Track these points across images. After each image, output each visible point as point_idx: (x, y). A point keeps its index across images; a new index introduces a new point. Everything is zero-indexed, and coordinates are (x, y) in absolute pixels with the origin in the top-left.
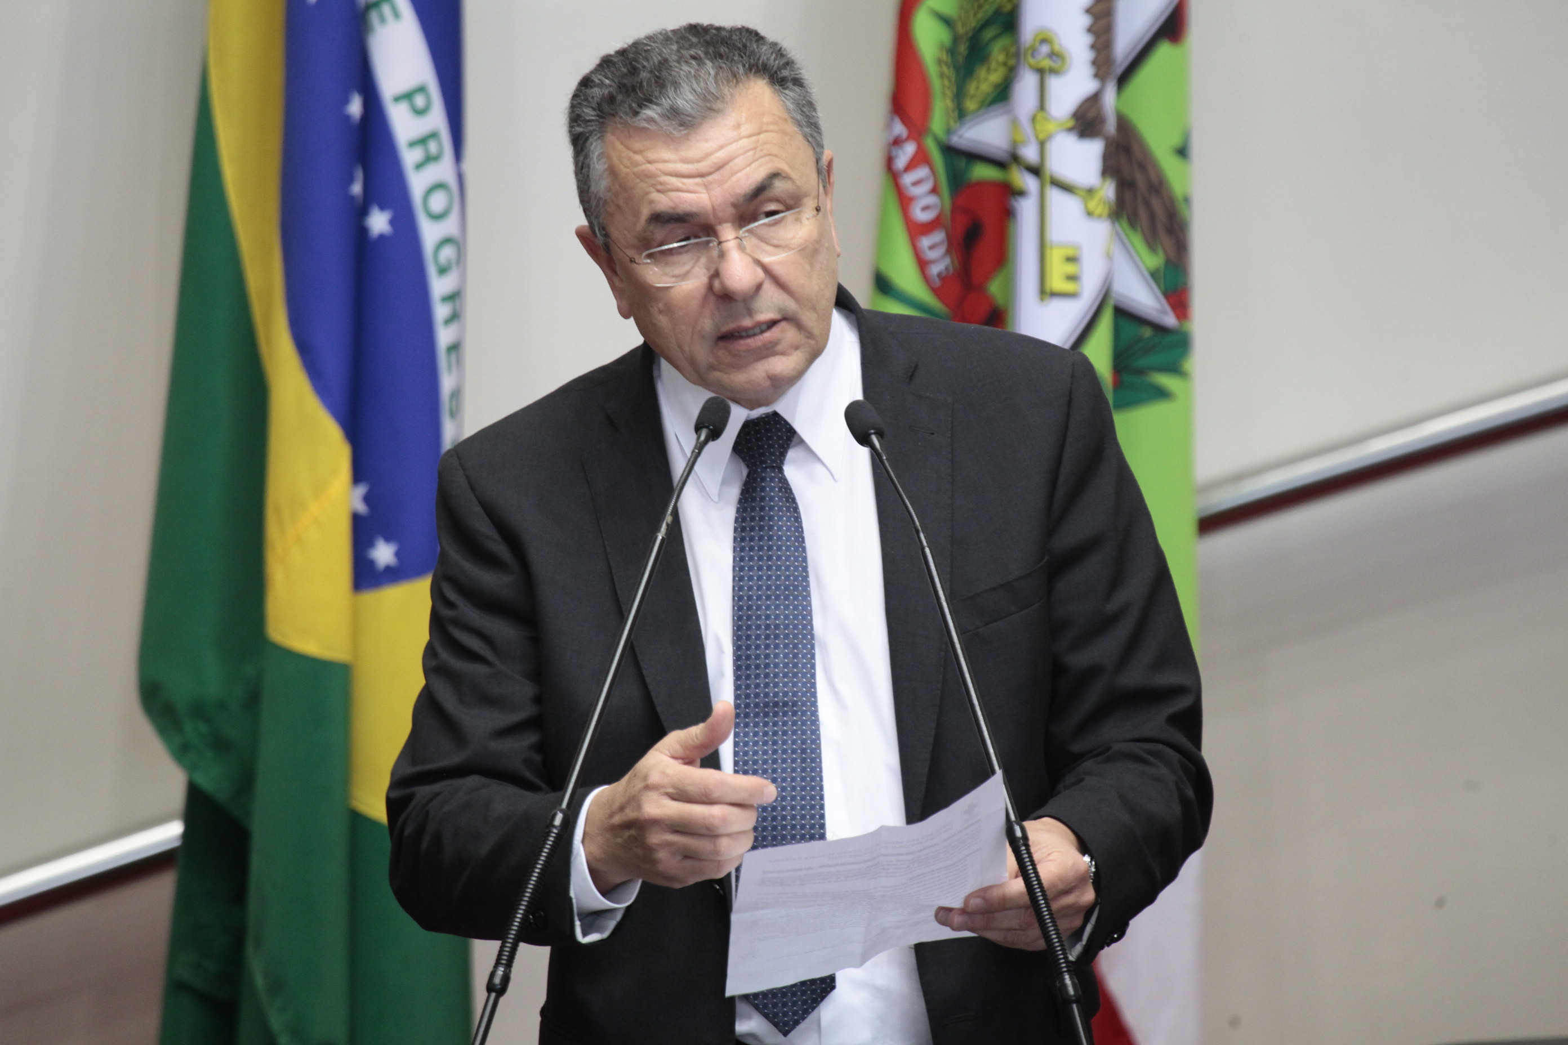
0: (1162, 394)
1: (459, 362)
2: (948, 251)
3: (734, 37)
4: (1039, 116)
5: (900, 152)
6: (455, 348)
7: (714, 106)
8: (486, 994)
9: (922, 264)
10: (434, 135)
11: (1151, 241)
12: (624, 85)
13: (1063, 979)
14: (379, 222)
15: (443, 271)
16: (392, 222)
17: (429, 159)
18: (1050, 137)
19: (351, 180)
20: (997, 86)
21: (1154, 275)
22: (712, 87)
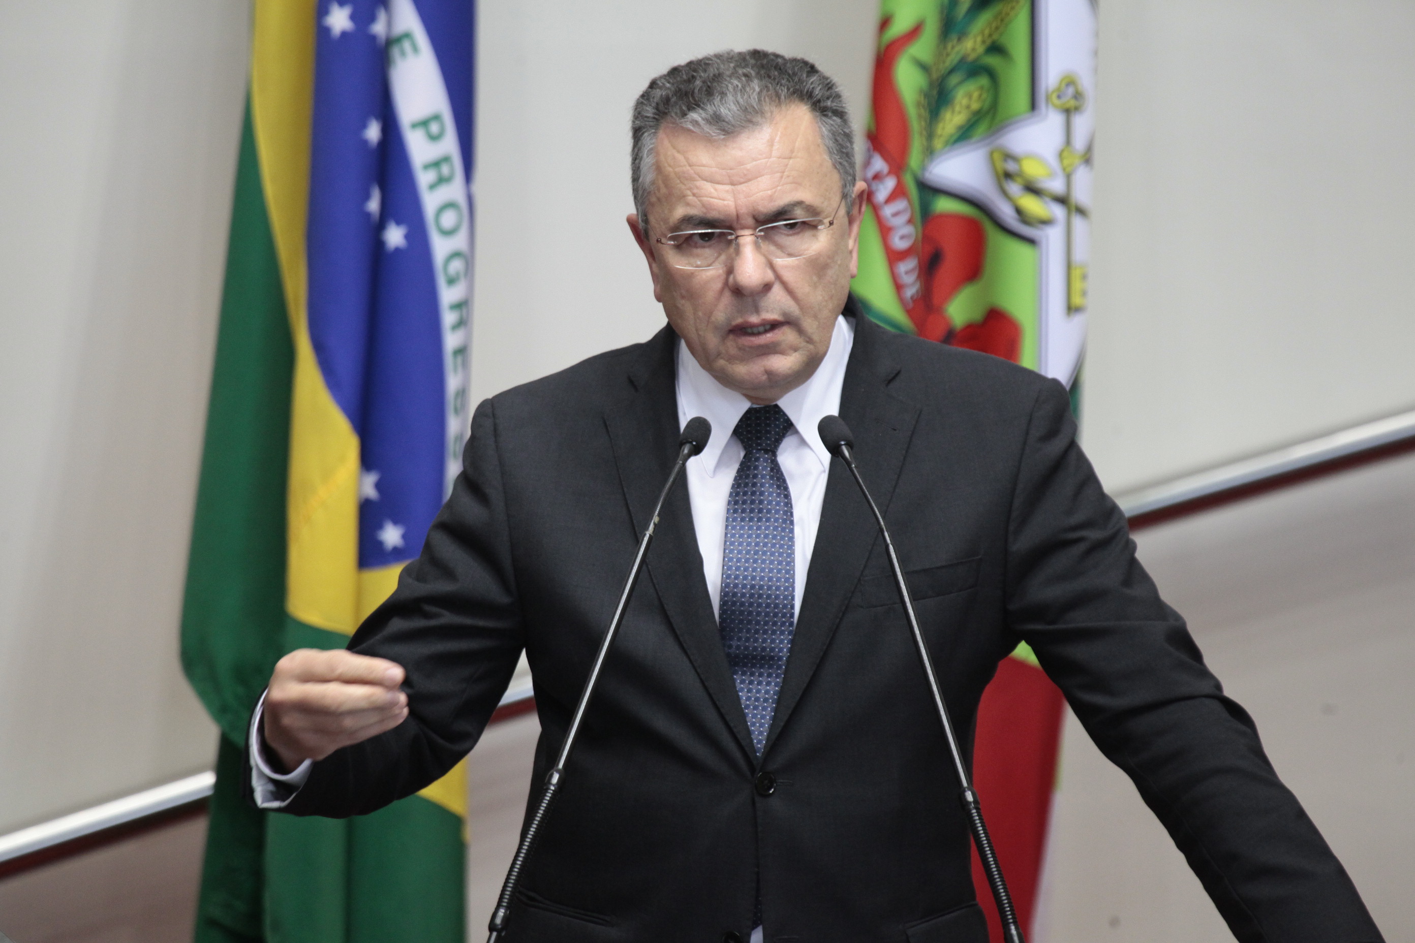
1: (466, 365)
2: (919, 277)
3: (788, 65)
5: (880, 187)
6: (461, 351)
7: (754, 120)
8: (488, 933)
9: (899, 287)
10: (446, 159)
12: (680, 90)
13: (1010, 930)
14: (395, 236)
15: (451, 281)
16: (407, 237)
17: (442, 180)
18: (1075, 170)
19: (367, 197)
20: (960, 128)
22: (754, 101)
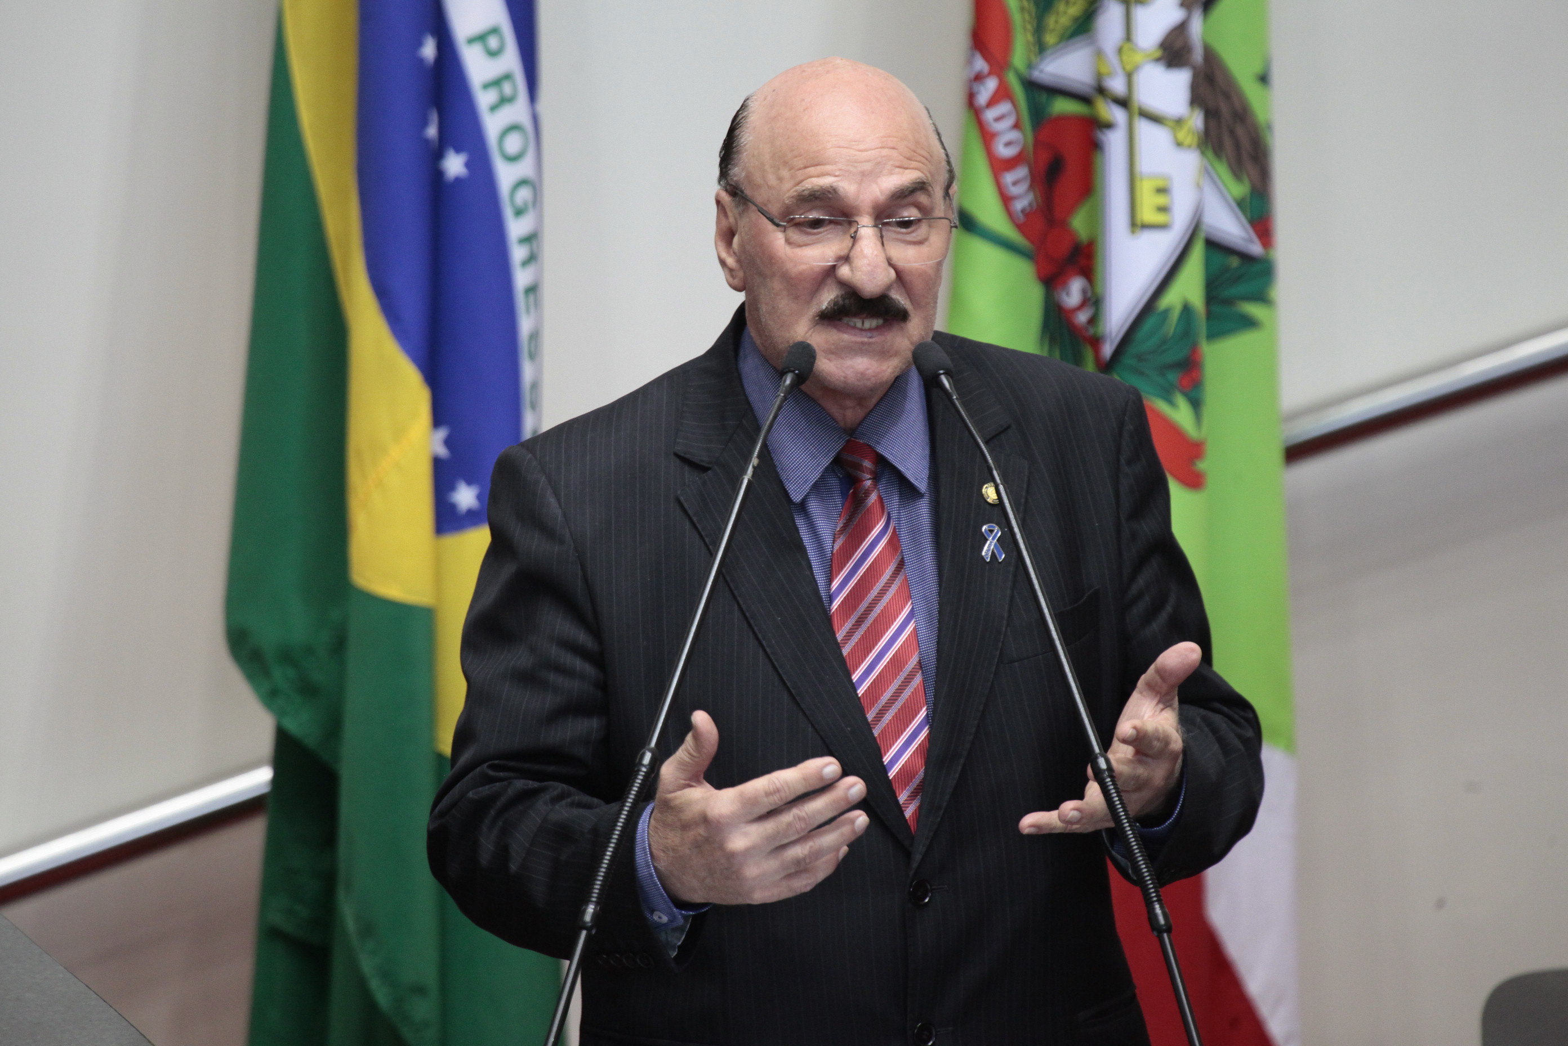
0: (1249, 323)
1: (537, 304)
2: (1031, 187)
4: (1127, 46)
5: (982, 88)
6: (532, 290)
9: (1006, 200)
10: (507, 77)
11: (1237, 170)
13: (1154, 909)
14: (454, 165)
15: (519, 213)
16: (468, 165)
17: (504, 100)
18: (1137, 68)
19: (425, 123)
20: (1076, 19)
21: (1240, 204)
